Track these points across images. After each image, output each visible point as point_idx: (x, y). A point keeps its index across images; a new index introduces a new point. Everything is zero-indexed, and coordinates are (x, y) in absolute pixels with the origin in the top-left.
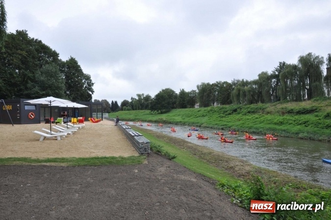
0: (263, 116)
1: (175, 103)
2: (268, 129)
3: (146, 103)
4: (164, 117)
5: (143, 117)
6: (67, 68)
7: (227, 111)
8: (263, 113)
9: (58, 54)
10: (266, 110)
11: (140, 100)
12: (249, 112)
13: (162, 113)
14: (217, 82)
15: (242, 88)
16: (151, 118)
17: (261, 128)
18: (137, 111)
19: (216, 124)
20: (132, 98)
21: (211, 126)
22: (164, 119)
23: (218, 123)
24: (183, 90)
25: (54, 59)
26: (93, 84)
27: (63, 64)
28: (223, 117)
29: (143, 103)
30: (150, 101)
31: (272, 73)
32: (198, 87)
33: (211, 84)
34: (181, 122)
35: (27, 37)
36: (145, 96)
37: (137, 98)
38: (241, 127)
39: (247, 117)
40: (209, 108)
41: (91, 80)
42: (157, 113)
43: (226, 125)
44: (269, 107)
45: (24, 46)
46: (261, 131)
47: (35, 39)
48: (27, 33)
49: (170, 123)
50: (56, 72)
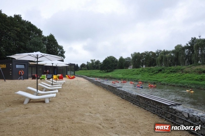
0: (184, 74)
1: (116, 65)
2: (192, 84)
3: (97, 65)
4: (110, 74)
5: (96, 75)
6: (48, 41)
7: (154, 71)
8: (183, 73)
9: (42, 31)
10: (184, 70)
11: (93, 63)
12: (171, 72)
13: (108, 72)
14: (145, 52)
15: (164, 55)
16: (101, 75)
17: (186, 83)
18: (91, 71)
19: (149, 80)
20: (87, 62)
21: (145, 81)
22: (111, 76)
23: (150, 79)
24: (122, 57)
25: (39, 35)
26: (64, 52)
27: (45, 39)
28: (152, 75)
29: (95, 65)
30: (100, 64)
31: (185, 45)
32: (132, 55)
33: (141, 53)
34: (122, 78)
35: (21, 19)
36: (96, 61)
37: (91, 62)
38: (169, 82)
39: (171, 75)
40: (141, 69)
41: (63, 50)
42: (104, 72)
43: (157, 80)
44: (186, 68)
45: (18, 25)
46: (186, 85)
47: (26, 21)
48: (21, 16)
49: (115, 78)
50: (40, 42)
